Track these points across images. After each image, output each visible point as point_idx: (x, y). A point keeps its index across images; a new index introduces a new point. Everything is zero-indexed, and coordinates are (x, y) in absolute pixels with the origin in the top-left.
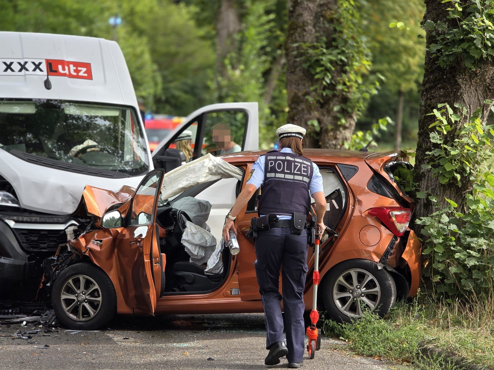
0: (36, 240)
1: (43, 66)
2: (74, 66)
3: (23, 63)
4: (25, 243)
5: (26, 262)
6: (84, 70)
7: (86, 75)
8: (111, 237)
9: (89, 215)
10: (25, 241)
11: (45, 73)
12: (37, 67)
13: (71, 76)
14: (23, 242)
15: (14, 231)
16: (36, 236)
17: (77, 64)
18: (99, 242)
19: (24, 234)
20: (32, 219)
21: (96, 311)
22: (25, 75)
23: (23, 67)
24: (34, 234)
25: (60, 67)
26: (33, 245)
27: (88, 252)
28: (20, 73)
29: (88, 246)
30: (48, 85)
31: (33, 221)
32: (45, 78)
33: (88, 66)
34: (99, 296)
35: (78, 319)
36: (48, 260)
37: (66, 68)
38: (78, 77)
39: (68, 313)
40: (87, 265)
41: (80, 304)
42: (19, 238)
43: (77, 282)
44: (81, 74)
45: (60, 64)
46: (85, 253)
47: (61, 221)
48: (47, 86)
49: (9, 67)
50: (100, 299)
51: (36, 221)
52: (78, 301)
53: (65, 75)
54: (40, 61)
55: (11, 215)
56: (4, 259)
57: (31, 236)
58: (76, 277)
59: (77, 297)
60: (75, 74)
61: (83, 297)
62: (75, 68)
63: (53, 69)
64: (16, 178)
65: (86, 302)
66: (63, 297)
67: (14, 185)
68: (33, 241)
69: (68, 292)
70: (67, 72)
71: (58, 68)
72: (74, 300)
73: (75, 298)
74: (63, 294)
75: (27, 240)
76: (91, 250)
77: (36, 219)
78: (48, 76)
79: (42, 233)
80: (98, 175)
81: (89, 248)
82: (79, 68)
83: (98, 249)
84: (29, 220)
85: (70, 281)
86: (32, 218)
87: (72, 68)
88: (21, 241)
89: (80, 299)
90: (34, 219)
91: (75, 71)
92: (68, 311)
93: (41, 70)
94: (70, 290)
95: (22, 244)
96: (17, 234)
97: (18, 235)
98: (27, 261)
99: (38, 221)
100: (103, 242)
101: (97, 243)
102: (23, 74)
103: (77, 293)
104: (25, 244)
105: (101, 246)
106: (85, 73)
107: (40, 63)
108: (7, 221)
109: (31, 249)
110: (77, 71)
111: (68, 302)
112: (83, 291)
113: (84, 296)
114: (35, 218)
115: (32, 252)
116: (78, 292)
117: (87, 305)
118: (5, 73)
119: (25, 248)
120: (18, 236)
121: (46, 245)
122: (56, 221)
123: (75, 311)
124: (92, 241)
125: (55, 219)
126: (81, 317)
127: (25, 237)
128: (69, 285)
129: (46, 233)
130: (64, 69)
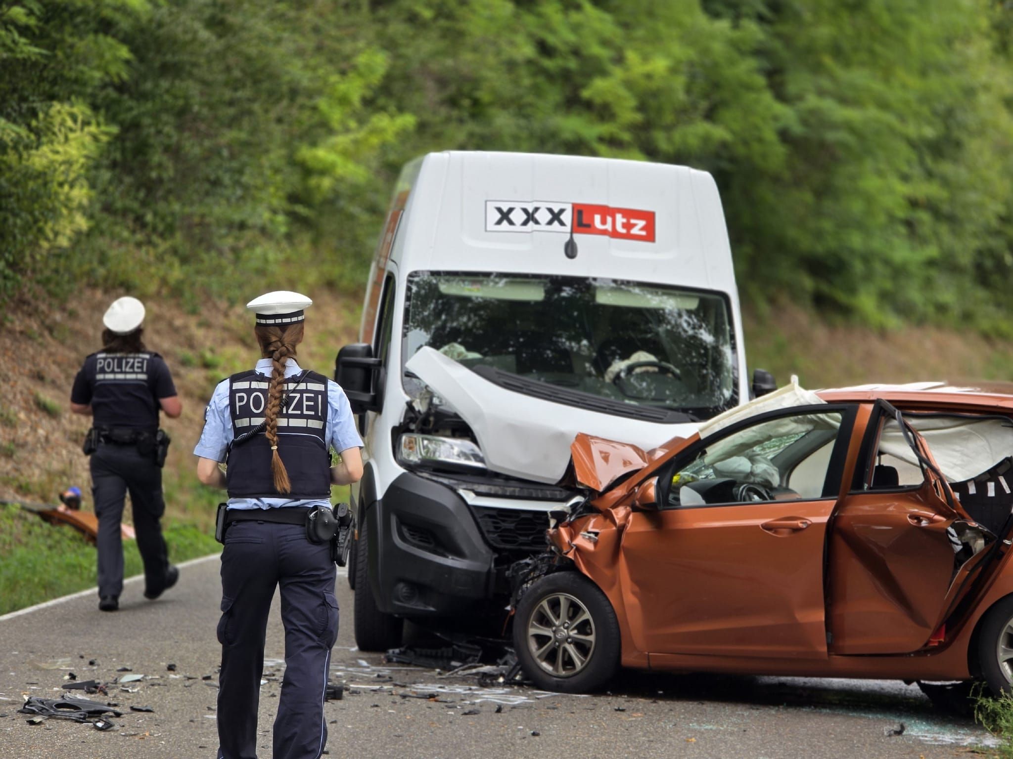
0: (512, 528)
1: (567, 217)
2: (623, 217)
3: (530, 210)
4: (494, 533)
5: (490, 568)
6: (641, 223)
7: (644, 233)
8: (614, 528)
9: (581, 487)
10: (492, 529)
11: (568, 228)
12: (556, 217)
13: (615, 234)
14: (489, 532)
15: (474, 510)
16: (512, 522)
17: (630, 214)
18: (592, 535)
19: (490, 516)
20: (506, 491)
21: (586, 658)
22: (532, 231)
23: (530, 217)
24: (510, 517)
25: (597, 218)
26: (507, 536)
27: (572, 552)
28: (524, 228)
29: (575, 542)
30: (571, 250)
31: (508, 494)
32: (567, 238)
33: (649, 217)
34: (591, 634)
35: (555, 673)
36: (520, 564)
37: (609, 219)
38: (629, 236)
39: (538, 661)
40: (572, 576)
41: (559, 646)
42: (482, 524)
43: (555, 605)
44: (635, 231)
45: (597, 213)
46: (567, 553)
47: (558, 497)
48: (569, 253)
49: (505, 216)
50: (592, 638)
51: (513, 494)
52: (556, 640)
53: (604, 232)
54: (562, 206)
55: (470, 482)
56: (452, 559)
57: (504, 521)
58: (552, 596)
59: (554, 632)
60: (624, 231)
61: (564, 632)
62: (625, 220)
63: (585, 221)
64: (480, 416)
65: (570, 643)
66: (532, 631)
67: (475, 427)
68: (506, 530)
69: (541, 624)
70: (608, 227)
71: (593, 220)
72: (549, 638)
73: (551, 634)
74: (533, 626)
75: (496, 528)
76: (578, 549)
77: (514, 491)
78: (572, 233)
79: (523, 516)
80: (607, 410)
81: (575, 545)
82: (633, 221)
83: (590, 547)
84: (500, 492)
85: (545, 603)
86: (506, 488)
87: (620, 219)
88: (484, 529)
89: (558, 636)
90: (509, 491)
91: (624, 226)
92: (539, 657)
93: (562, 223)
94: (544, 621)
95: (486, 535)
96: (477, 515)
97: (480, 518)
98: (493, 565)
99: (517, 494)
100: (599, 535)
101: (590, 537)
102: (530, 230)
103: (554, 625)
104: (491, 535)
105: (596, 543)
106: (642, 229)
107: (562, 211)
108: (461, 492)
109: (502, 546)
110: (628, 226)
111: (542, 640)
112: (565, 623)
113: (566, 631)
114: (512, 489)
115: (505, 550)
116: (557, 623)
117: (571, 649)
118: (498, 228)
119: (492, 542)
120: (479, 520)
121: (530, 538)
122: (549, 496)
123: (551, 657)
124: (582, 533)
125: (548, 492)
126: (560, 668)
127: (494, 523)
128: (542, 610)
129: (530, 516)
130: (604, 222)
